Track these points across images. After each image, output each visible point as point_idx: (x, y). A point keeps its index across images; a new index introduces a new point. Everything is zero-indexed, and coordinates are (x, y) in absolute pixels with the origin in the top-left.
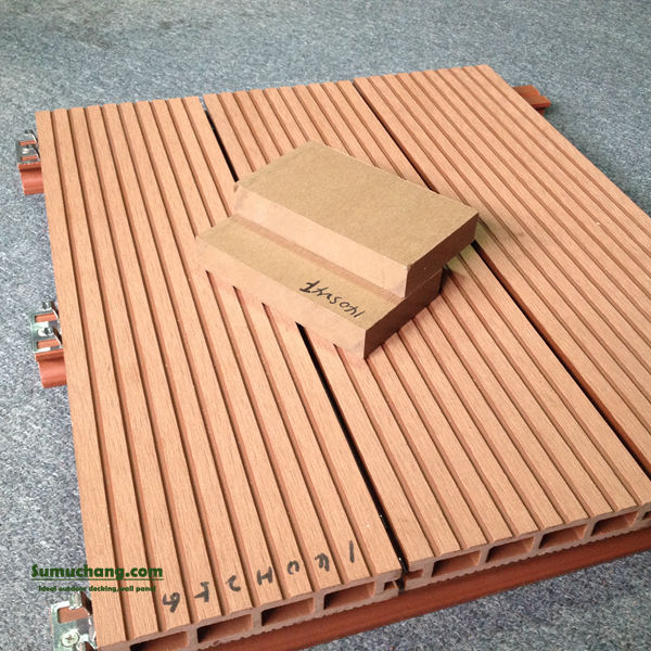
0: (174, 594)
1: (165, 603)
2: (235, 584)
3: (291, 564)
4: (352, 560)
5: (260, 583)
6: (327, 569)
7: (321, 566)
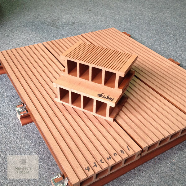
0: (88, 167)
1: (86, 170)
2: (102, 161)
3: (114, 154)
4: (129, 150)
5: (109, 160)
6: (124, 153)
7: (122, 153)
